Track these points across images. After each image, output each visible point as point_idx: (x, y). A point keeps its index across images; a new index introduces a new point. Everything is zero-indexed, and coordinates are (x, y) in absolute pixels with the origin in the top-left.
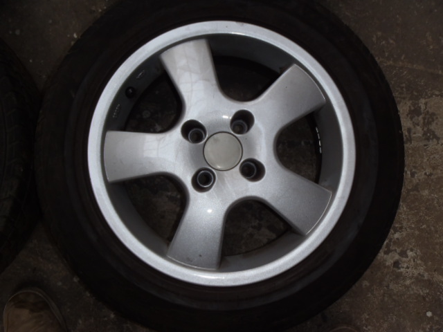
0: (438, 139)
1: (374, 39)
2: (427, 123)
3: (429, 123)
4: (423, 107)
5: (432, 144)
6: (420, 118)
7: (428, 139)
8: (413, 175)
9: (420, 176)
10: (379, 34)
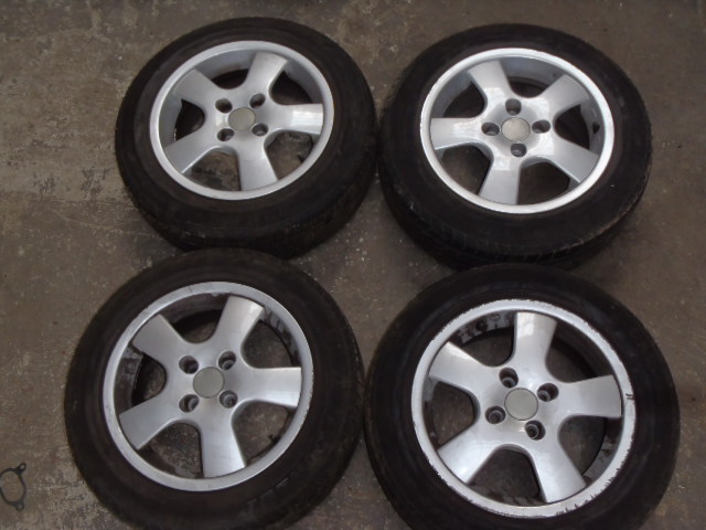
0: (83, 172)
1: (115, 247)
2: (88, 183)
3: (86, 183)
4: (89, 195)
5: (88, 168)
6: (92, 186)
7: (91, 171)
8: (109, 147)
9: (103, 146)
10: (110, 252)
